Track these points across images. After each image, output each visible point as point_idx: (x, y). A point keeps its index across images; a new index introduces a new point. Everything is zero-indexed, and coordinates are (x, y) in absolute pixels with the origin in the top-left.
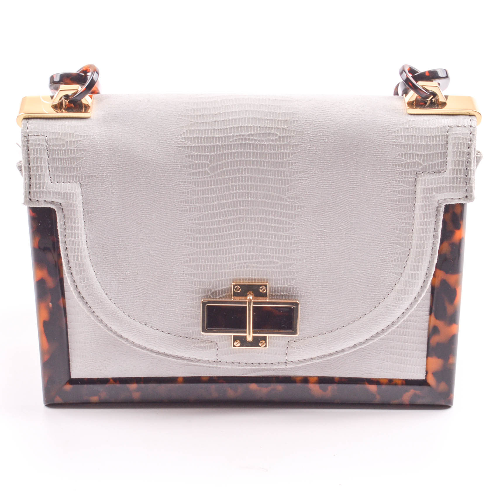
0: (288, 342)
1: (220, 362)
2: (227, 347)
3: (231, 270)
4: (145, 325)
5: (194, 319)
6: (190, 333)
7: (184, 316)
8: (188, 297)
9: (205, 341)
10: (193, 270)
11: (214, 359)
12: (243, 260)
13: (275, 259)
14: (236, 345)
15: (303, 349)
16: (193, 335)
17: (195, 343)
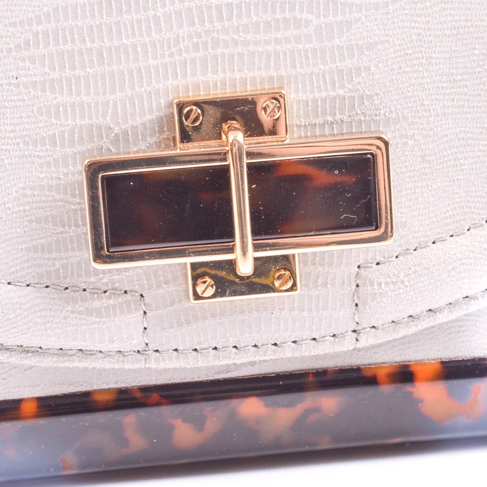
0: (359, 267)
1: (157, 351)
2: (173, 303)
3: (167, 59)
5: (63, 226)
6: (57, 271)
7: (30, 222)
8: (39, 157)
9: (105, 292)
10: (46, 70)
12: (202, 22)
13: (301, 11)
14: (204, 292)
15: (406, 283)
16: (65, 278)
17: (75, 301)
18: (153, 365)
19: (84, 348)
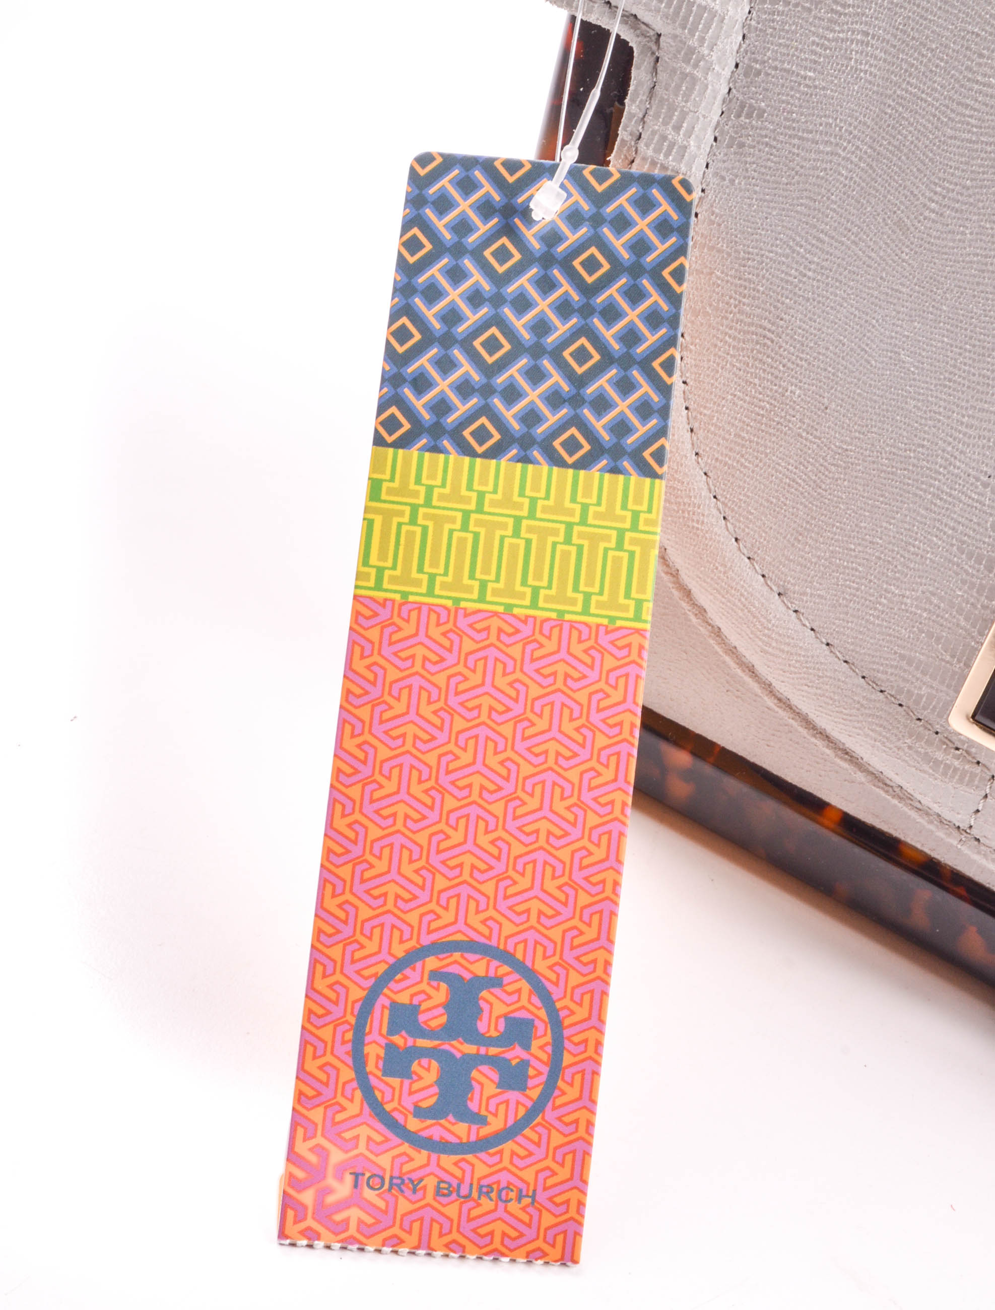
1: (978, 840)
4: (779, 594)
5: (953, 656)
6: (920, 697)
7: (921, 631)
8: (967, 572)
9: (957, 749)
11: (962, 818)
16: (924, 708)
17: (919, 737)
18: (965, 850)
19: (905, 788)
